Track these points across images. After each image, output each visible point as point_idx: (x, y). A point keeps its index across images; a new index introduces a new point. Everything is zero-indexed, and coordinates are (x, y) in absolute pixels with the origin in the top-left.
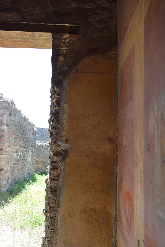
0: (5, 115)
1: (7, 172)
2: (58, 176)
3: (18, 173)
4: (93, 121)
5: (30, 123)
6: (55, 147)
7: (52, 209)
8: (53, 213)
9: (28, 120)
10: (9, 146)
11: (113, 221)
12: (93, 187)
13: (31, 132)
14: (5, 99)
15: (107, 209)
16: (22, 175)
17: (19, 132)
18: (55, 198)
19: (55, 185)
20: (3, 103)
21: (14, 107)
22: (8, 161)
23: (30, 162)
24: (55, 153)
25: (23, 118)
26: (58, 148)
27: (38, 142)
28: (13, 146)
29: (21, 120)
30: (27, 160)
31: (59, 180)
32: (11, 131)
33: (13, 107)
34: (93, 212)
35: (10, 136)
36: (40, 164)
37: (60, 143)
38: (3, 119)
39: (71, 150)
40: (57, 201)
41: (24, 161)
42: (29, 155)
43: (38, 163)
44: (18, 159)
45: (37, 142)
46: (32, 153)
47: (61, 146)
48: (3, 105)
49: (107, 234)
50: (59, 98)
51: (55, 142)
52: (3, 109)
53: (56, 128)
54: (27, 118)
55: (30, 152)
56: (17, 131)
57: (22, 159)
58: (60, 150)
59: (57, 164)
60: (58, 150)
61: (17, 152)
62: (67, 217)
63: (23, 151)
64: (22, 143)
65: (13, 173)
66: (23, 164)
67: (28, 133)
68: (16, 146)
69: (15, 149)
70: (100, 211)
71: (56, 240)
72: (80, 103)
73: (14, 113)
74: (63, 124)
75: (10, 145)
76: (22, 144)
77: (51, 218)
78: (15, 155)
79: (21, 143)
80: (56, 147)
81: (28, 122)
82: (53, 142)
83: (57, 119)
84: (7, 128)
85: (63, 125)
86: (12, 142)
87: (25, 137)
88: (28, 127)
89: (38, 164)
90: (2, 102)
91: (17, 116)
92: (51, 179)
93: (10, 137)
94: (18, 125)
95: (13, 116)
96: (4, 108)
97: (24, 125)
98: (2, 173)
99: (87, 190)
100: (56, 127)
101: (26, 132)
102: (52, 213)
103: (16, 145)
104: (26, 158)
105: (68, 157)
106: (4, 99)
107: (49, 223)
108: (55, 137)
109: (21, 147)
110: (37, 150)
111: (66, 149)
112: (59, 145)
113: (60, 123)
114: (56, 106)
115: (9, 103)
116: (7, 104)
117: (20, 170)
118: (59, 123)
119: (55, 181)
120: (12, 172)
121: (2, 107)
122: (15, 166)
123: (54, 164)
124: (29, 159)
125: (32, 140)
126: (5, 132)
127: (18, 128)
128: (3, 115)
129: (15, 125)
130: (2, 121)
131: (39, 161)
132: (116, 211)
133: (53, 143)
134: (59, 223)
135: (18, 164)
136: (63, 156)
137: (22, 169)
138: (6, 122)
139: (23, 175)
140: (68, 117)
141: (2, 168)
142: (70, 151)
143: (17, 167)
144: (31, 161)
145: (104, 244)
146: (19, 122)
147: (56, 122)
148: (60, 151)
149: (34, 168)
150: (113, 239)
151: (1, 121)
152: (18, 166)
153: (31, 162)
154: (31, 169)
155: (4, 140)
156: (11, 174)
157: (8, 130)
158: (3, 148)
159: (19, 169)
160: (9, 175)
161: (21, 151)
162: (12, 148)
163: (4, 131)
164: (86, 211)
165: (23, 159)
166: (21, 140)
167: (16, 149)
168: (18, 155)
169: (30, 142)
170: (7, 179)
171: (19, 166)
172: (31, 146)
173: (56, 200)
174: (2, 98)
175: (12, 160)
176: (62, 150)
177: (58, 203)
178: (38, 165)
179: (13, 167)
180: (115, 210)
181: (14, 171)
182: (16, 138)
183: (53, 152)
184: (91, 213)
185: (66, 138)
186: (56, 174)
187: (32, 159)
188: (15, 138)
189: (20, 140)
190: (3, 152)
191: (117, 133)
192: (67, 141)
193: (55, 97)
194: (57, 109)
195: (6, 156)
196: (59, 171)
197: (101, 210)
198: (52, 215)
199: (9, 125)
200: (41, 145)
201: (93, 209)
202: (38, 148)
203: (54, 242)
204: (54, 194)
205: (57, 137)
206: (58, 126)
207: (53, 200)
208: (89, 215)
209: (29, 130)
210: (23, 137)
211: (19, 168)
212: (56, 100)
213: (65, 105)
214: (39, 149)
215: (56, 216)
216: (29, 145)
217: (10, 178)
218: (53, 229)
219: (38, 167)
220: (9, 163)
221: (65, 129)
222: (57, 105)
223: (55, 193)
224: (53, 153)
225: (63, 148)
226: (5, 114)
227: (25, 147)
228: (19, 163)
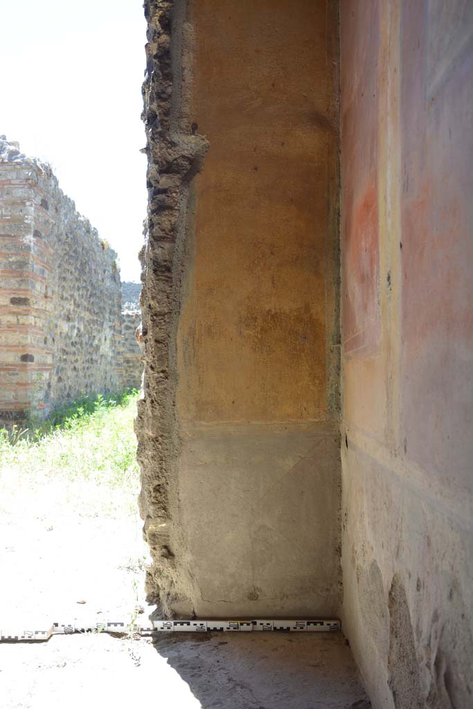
0: (28, 203)
1: (43, 367)
2: (173, 229)
3: (76, 380)
4: (269, 68)
5: (102, 245)
6: (161, 149)
7: (160, 318)
8: (164, 327)
9: (96, 234)
10: (46, 297)
11: (330, 344)
12: (272, 253)
13: (107, 272)
14: (25, 158)
15: (313, 311)
16: (86, 386)
17: (72, 261)
18: (168, 289)
19: (166, 252)
20: (23, 168)
21: (53, 186)
22: (46, 338)
23: (109, 359)
24: (163, 165)
25: (81, 224)
26: (170, 151)
27: (129, 307)
28: (56, 299)
29: (75, 229)
30: (98, 348)
31: (176, 240)
32: (50, 255)
33: (51, 186)
34: (274, 321)
35: (47, 268)
36: (137, 368)
37: (176, 138)
38: (25, 215)
39: (206, 151)
40: (172, 296)
41: (90, 350)
42: (105, 337)
43: (130, 367)
44: (73, 340)
45: (126, 308)
46: (112, 332)
47: (178, 145)
48: (22, 174)
49: (314, 379)
50: (168, 11)
51: (161, 135)
52: (22, 186)
53: (163, 96)
54: (95, 229)
55: (108, 330)
56: (67, 257)
57: (84, 344)
58: (177, 156)
59: (168, 196)
60: (170, 158)
61: (69, 319)
62: (203, 337)
63: (88, 321)
64: (82, 295)
65: (60, 374)
66: (88, 357)
67: (100, 271)
68: (66, 302)
69: (63, 309)
70: (293, 318)
71: (175, 396)
72: (230, 18)
73: (55, 202)
74: (183, 80)
75: (50, 294)
76: (83, 300)
77: (156, 341)
78: (65, 327)
79: (79, 295)
80: (164, 150)
81: (97, 239)
82: (156, 136)
83: (166, 72)
84: (37, 241)
85: (183, 84)
86: (54, 285)
87: (91, 281)
88: (98, 254)
89: (131, 369)
90: (18, 167)
91: (66, 215)
92: (153, 237)
93: (47, 271)
94: (69, 240)
95: (51, 212)
96: (24, 183)
97: (86, 245)
98: (28, 368)
99: (256, 262)
100: (164, 92)
101: (93, 267)
102: (160, 329)
103: (67, 299)
104: (96, 342)
105: (198, 172)
106: (23, 156)
107: (154, 357)
108: (162, 121)
109: (80, 308)
110: (127, 329)
111: (193, 154)
112: (173, 144)
113: (174, 80)
114: (161, 32)
115: (39, 170)
116: (34, 170)
117: (81, 374)
118: (171, 80)
119: (166, 242)
120: (57, 373)
121: (20, 179)
122: (64, 357)
123: (161, 197)
124: (106, 348)
125: (110, 294)
126: (32, 252)
127: (68, 249)
128: (24, 204)
129: (60, 240)
130: (21, 220)
131: (135, 359)
132: (338, 316)
133: (157, 138)
134: (180, 354)
135: (74, 353)
136: (186, 175)
137: (86, 370)
138: (33, 223)
139: (89, 390)
140: (195, 61)
141: (30, 354)
142: (203, 157)
143: (71, 362)
144: (111, 354)
145: (305, 405)
146: (71, 233)
147: (164, 78)
148: (176, 159)
149: (119, 377)
150: (330, 392)
151: (19, 220)
152: (75, 359)
153: (112, 357)
154: (111, 377)
155: (31, 276)
156: (56, 378)
157: (39, 246)
158: (28, 297)
159: (77, 367)
160: (50, 379)
161: (81, 319)
162: (54, 301)
163: (29, 248)
164: (255, 319)
165: (86, 344)
166: (78, 286)
167: (65, 311)
168: (74, 327)
169: (106, 300)
170: (46, 387)
171: (76, 361)
172: (108, 311)
173: (171, 293)
174: (19, 156)
175: (57, 338)
176: (183, 157)
177: (174, 300)
178: (131, 372)
179: (60, 360)
180: (334, 313)
181: (62, 369)
182: (64, 279)
183: (156, 164)
184: (269, 325)
185: (192, 120)
186: (167, 225)
187: (114, 351)
188: (62, 276)
189: (76, 285)
190: (29, 308)
191: (337, 99)
192: (194, 128)
193: (156, 7)
194: (163, 43)
195: (40, 324)
196: (177, 214)
197: (295, 314)
198: (161, 335)
199: (43, 235)
200: (137, 315)
201: (273, 311)
202: (129, 324)
203: (169, 402)
204: (163, 278)
205: (166, 121)
206: (169, 90)
207: (161, 294)
208: (262, 329)
209: (102, 263)
210: (85, 281)
211: (77, 365)
212: (160, 16)
213: (186, 25)
214: (133, 326)
215: (171, 335)
216: (104, 308)
217: (52, 388)
218: (163, 372)
219: (132, 378)
220: (48, 343)
221: (189, 95)
222: (162, 28)
223: (166, 274)
224: (157, 166)
225: (186, 153)
226: (29, 200)
227: (92, 311)
228: (76, 352)
